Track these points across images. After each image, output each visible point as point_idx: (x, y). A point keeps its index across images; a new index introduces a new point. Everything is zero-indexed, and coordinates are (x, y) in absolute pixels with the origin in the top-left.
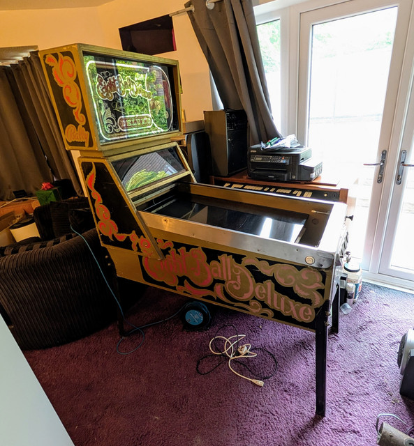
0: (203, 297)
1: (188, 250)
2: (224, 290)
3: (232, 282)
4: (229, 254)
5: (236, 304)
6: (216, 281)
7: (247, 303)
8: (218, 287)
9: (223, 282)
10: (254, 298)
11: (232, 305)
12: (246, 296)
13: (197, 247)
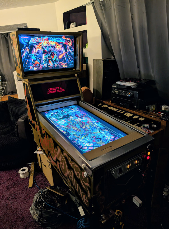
0: (54, 166)
1: (49, 138)
2: (60, 166)
3: (62, 164)
4: (60, 147)
5: (64, 177)
6: (57, 160)
7: (67, 178)
8: (58, 163)
9: (59, 161)
10: (68, 177)
11: (63, 177)
12: (66, 175)
13: (51, 138)
